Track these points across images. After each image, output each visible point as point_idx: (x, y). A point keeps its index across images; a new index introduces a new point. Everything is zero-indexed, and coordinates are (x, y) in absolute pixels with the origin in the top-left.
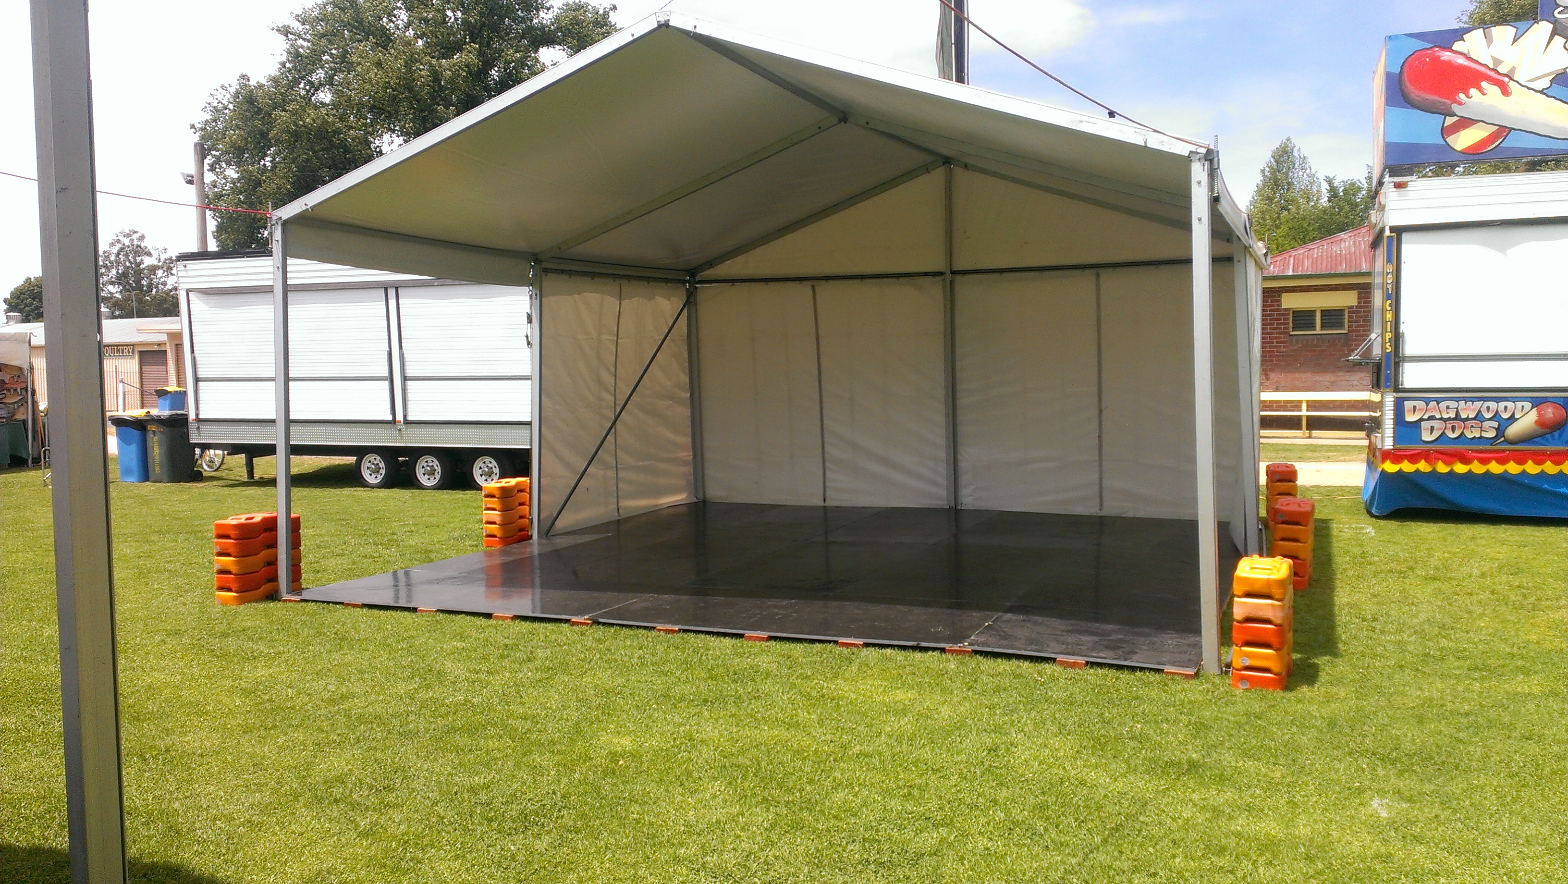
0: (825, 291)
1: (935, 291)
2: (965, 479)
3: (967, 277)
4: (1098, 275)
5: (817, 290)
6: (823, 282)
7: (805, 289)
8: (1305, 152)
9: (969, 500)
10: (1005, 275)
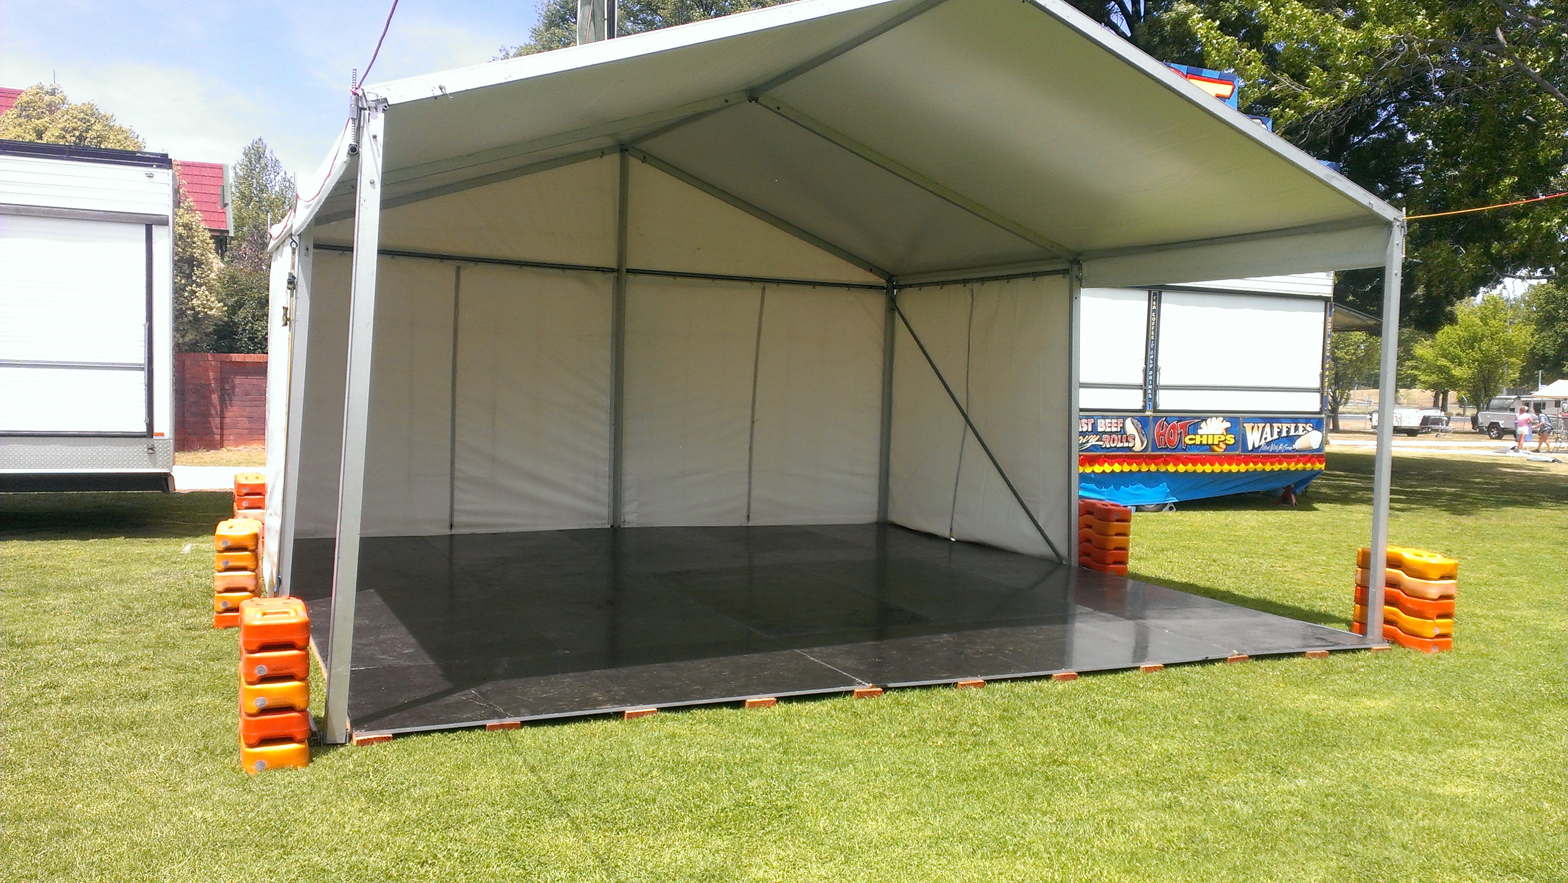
0: (472, 276)
1: (605, 286)
2: (628, 495)
3: (640, 277)
4: (764, 289)
5: (463, 273)
6: (472, 264)
7: (448, 270)
8: (277, 155)
9: (632, 517)
10: (679, 279)
